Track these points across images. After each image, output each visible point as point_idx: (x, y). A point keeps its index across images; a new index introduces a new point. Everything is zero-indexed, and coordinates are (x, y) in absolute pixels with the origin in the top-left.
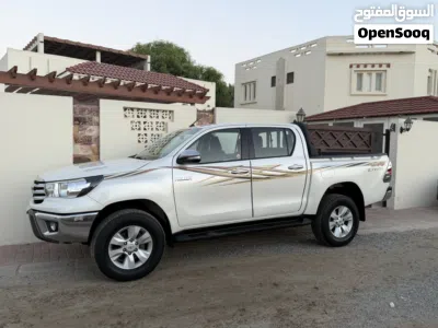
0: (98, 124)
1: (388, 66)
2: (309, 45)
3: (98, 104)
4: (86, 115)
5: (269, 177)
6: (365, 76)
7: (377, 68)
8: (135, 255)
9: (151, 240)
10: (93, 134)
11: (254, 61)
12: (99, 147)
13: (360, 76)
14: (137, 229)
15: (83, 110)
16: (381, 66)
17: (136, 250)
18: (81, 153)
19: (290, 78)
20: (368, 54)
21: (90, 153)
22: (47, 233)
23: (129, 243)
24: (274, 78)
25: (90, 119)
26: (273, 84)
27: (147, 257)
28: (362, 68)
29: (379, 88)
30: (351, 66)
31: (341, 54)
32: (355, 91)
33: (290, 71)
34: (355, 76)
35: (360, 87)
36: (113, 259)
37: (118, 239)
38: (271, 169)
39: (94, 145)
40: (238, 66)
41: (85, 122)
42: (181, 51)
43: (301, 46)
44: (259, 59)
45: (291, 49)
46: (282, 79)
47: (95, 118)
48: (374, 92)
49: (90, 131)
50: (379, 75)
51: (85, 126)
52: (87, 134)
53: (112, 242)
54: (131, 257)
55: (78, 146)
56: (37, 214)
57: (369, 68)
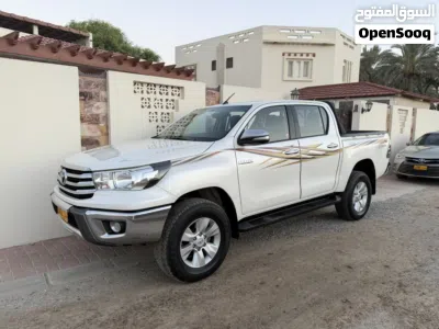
0: (106, 100)
1: (314, 55)
2: (246, 33)
3: (105, 76)
4: (93, 90)
5: (314, 156)
6: (295, 64)
7: (304, 57)
8: (204, 251)
9: (218, 231)
10: (101, 112)
11: (194, 44)
12: (107, 127)
13: (291, 63)
14: (206, 221)
15: (88, 84)
16: (308, 55)
17: (205, 245)
18: (88, 134)
19: (230, 62)
20: (298, 44)
21: (99, 133)
22: (106, 236)
23: (198, 237)
24: (214, 63)
25: (97, 94)
26: (214, 67)
27: (215, 252)
28: (293, 56)
29: (306, 75)
30: (284, 54)
31: (275, 43)
32: (286, 78)
33: (229, 56)
34: (287, 63)
35: (291, 74)
36: (184, 258)
37: (188, 235)
38: (315, 148)
39: (102, 125)
40: (178, 49)
41: (91, 98)
42: (117, 32)
43: (239, 34)
44: (198, 43)
45: (230, 36)
46: (222, 64)
47: (103, 93)
48: (302, 78)
49: (97, 108)
50: (306, 63)
51: (92, 102)
52: (95, 111)
53: (184, 239)
54: (201, 253)
55: (85, 125)
56: (88, 213)
57: (298, 56)
